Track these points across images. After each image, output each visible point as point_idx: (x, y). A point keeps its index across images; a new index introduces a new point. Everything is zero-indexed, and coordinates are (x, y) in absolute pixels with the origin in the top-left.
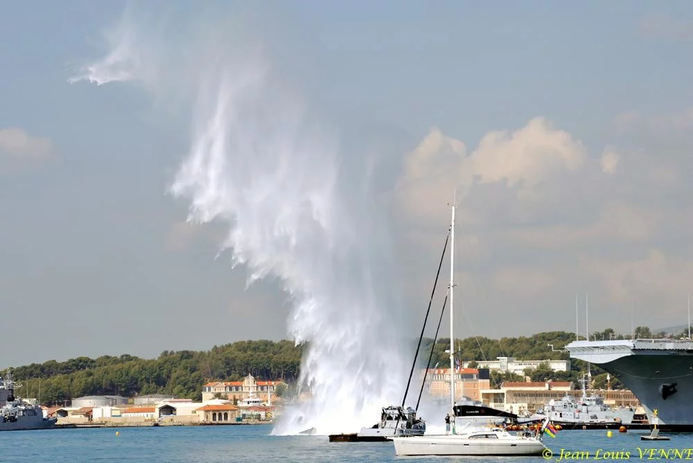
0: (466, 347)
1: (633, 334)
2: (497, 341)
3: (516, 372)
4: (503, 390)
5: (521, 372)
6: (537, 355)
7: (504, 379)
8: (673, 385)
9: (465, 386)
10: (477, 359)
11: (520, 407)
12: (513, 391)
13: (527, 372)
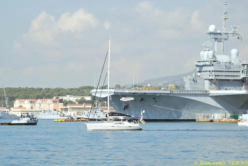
0: (55, 91)
1: (114, 87)
2: (66, 89)
3: (73, 100)
4: (68, 107)
5: (75, 100)
6: (81, 94)
7: (68, 103)
8: (128, 105)
9: (54, 105)
10: (59, 96)
11: (74, 113)
12: (72, 107)
13: (77, 101)
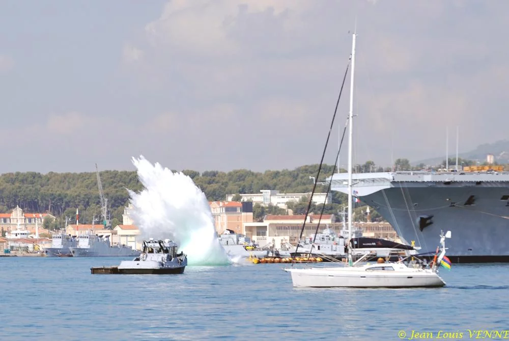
0: (230, 180)
1: (392, 165)
2: (261, 174)
3: (279, 205)
4: (266, 223)
5: (284, 205)
6: (300, 188)
7: (267, 212)
8: (430, 218)
9: (228, 219)
10: (241, 192)
11: (282, 240)
12: (276, 224)
13: (290, 205)
